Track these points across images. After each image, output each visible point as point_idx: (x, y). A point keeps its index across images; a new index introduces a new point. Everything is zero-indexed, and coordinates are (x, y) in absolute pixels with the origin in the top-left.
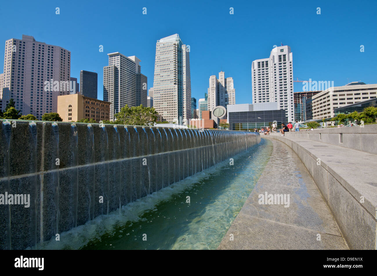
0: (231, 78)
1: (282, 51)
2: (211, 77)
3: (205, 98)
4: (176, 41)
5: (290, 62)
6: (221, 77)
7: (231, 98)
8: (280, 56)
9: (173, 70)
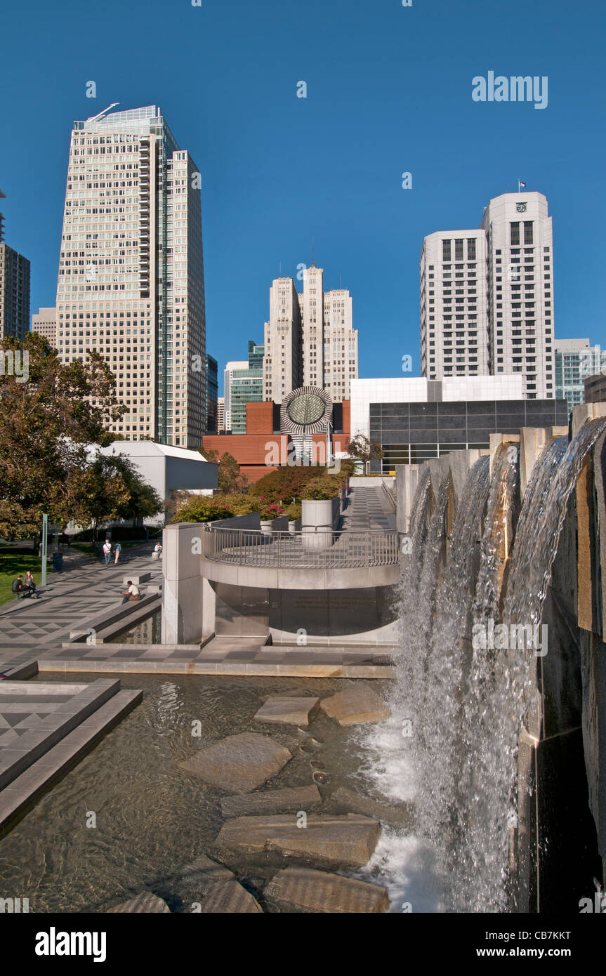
0: (347, 293)
1: (521, 207)
2: (275, 282)
3: (250, 361)
4: (152, 131)
5: (547, 249)
6: (312, 286)
7: (343, 362)
8: (515, 225)
9: (139, 241)
